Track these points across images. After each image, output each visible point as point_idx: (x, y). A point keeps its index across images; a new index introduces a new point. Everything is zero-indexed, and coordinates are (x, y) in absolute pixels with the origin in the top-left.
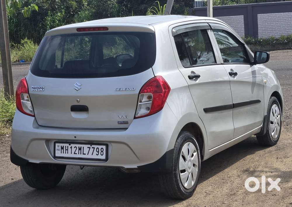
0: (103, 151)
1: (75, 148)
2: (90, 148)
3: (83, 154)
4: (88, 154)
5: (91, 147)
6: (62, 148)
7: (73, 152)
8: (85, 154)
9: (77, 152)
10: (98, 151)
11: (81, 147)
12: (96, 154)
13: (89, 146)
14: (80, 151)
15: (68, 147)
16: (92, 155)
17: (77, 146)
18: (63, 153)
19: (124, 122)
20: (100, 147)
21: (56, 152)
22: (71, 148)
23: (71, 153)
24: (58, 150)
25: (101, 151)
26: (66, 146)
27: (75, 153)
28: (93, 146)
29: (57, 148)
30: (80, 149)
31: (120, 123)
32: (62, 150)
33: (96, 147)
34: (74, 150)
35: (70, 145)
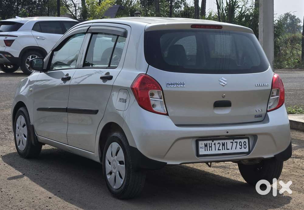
0: (245, 145)
1: (218, 144)
2: (232, 143)
3: (227, 149)
4: (231, 149)
5: (234, 142)
6: (206, 146)
7: (217, 148)
8: (229, 149)
9: (221, 148)
10: (241, 145)
11: (224, 143)
12: (240, 148)
13: (232, 141)
14: (223, 147)
15: (211, 143)
16: (236, 149)
17: (221, 142)
18: (207, 150)
19: (259, 115)
20: (243, 141)
21: (200, 150)
22: (215, 144)
23: (215, 150)
24: (201, 148)
25: (244, 145)
26: (209, 144)
27: (218, 150)
28: (235, 140)
29: (200, 146)
30: (223, 145)
31: (256, 116)
32: (206, 148)
33: (238, 141)
34: (217, 146)
35: (213, 141)
